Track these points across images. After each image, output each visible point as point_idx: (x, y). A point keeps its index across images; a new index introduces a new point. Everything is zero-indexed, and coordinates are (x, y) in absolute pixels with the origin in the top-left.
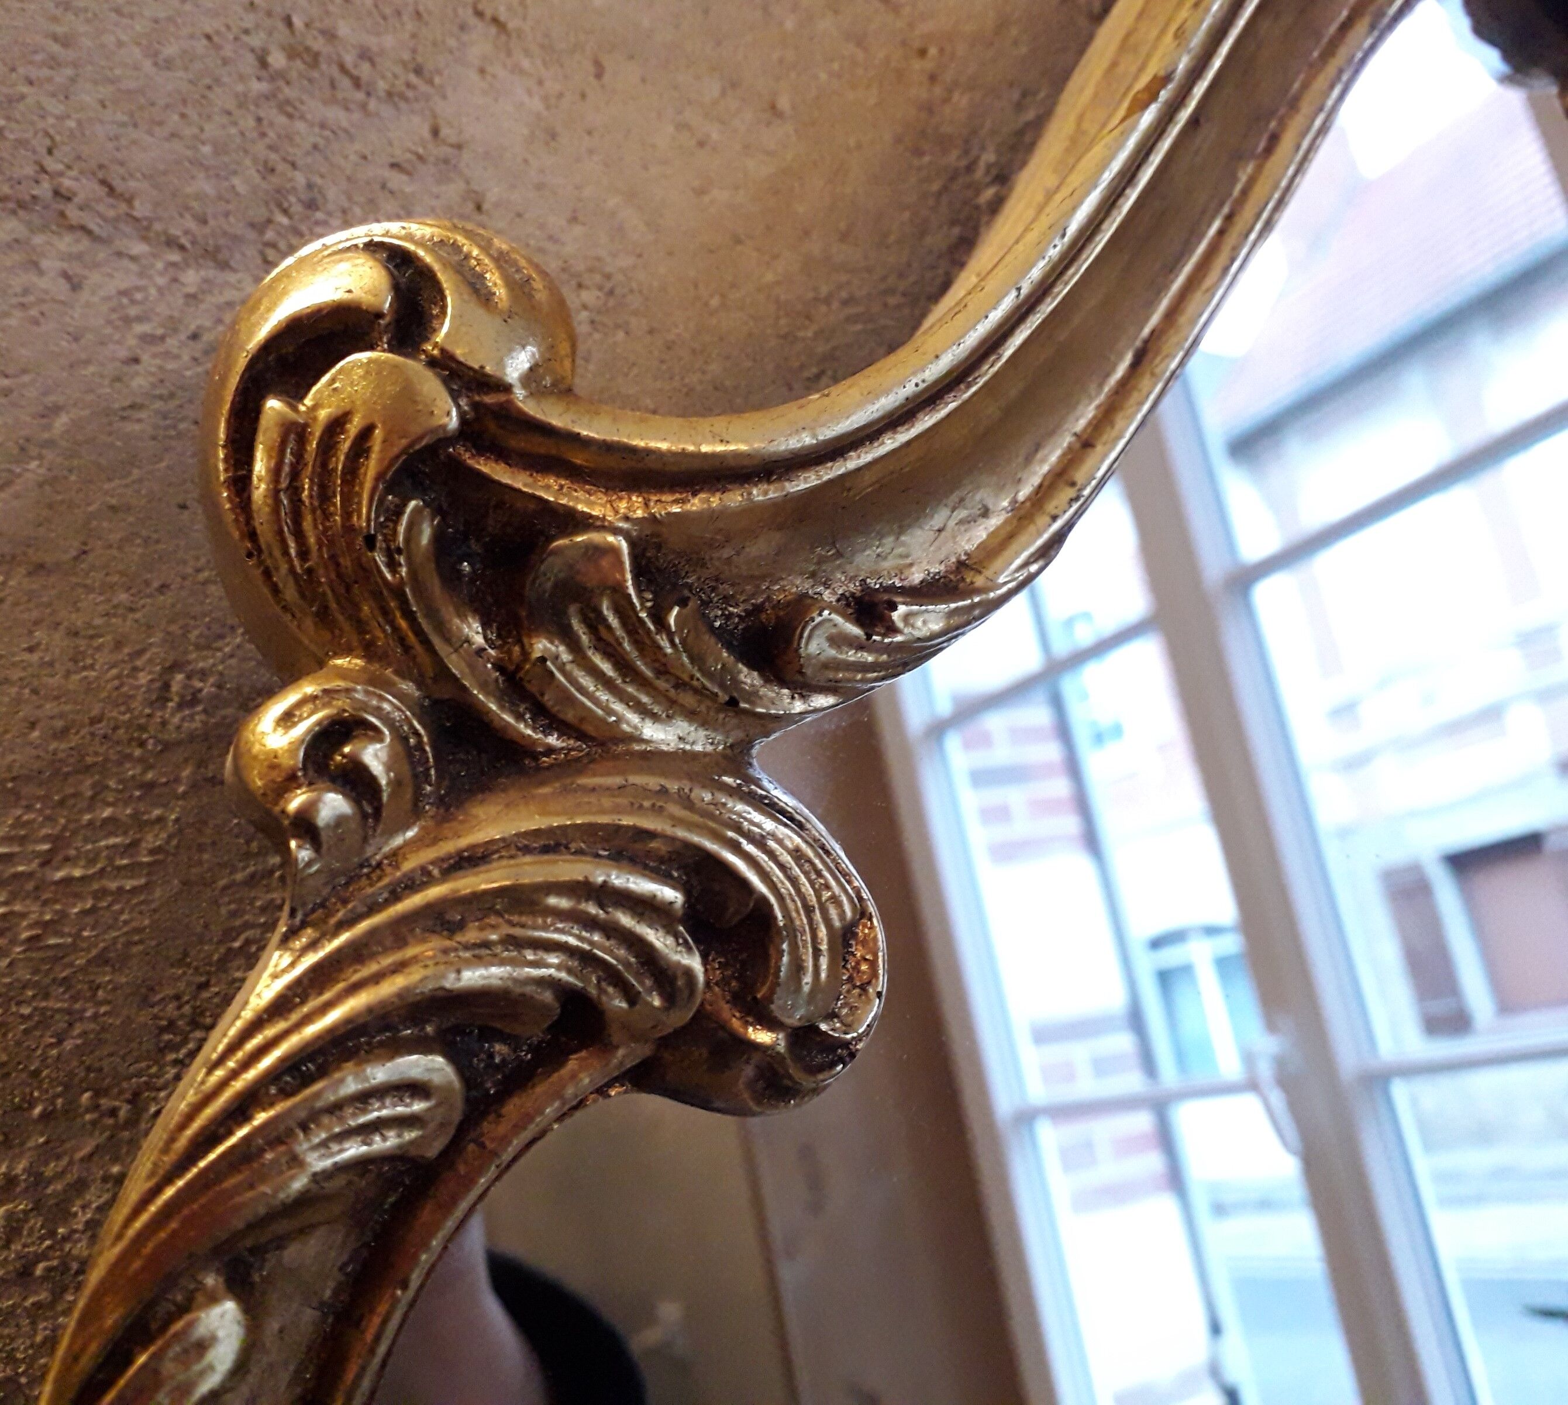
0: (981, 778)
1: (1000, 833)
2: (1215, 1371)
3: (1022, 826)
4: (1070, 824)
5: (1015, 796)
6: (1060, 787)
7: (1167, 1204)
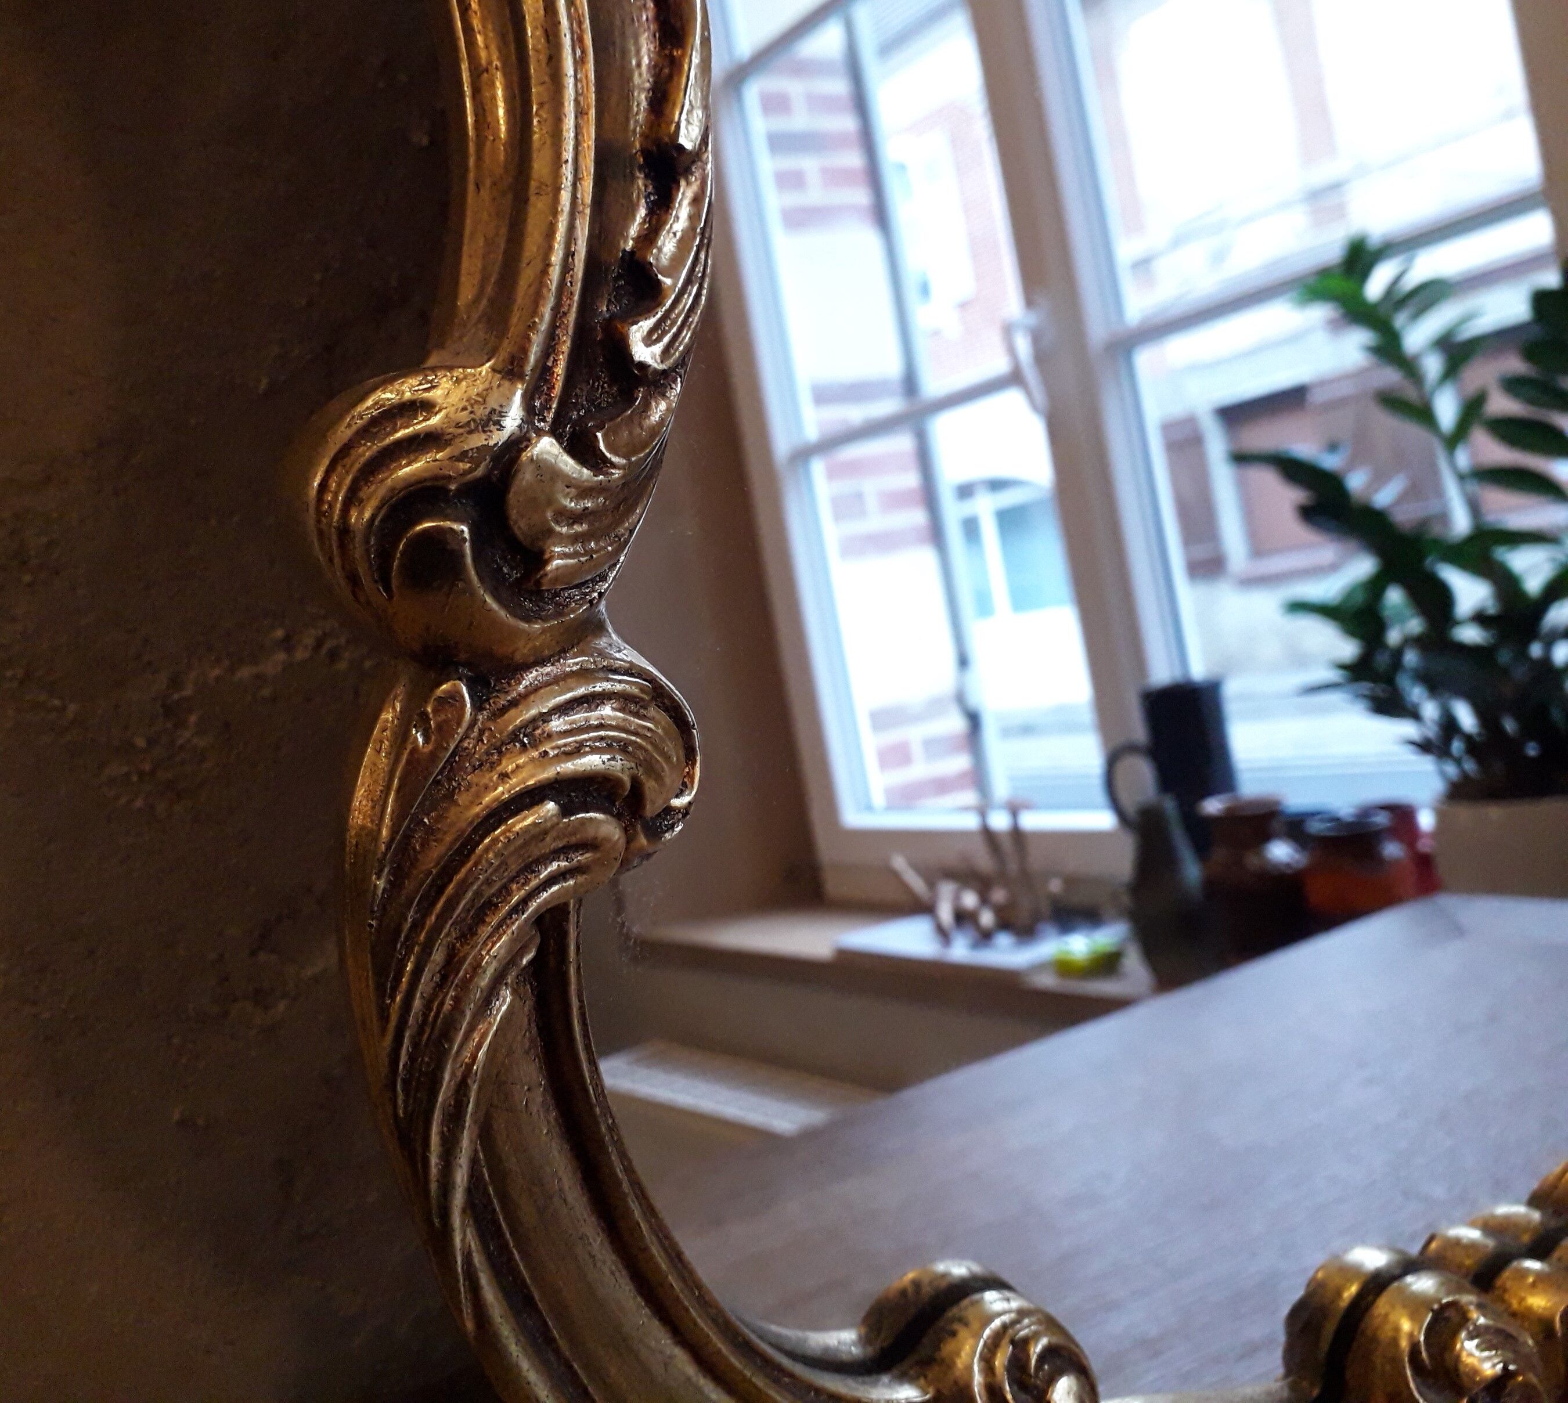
0: (779, 143)
1: (794, 199)
2: (960, 698)
3: (815, 195)
4: (861, 197)
5: (810, 165)
6: (853, 159)
7: (927, 557)
